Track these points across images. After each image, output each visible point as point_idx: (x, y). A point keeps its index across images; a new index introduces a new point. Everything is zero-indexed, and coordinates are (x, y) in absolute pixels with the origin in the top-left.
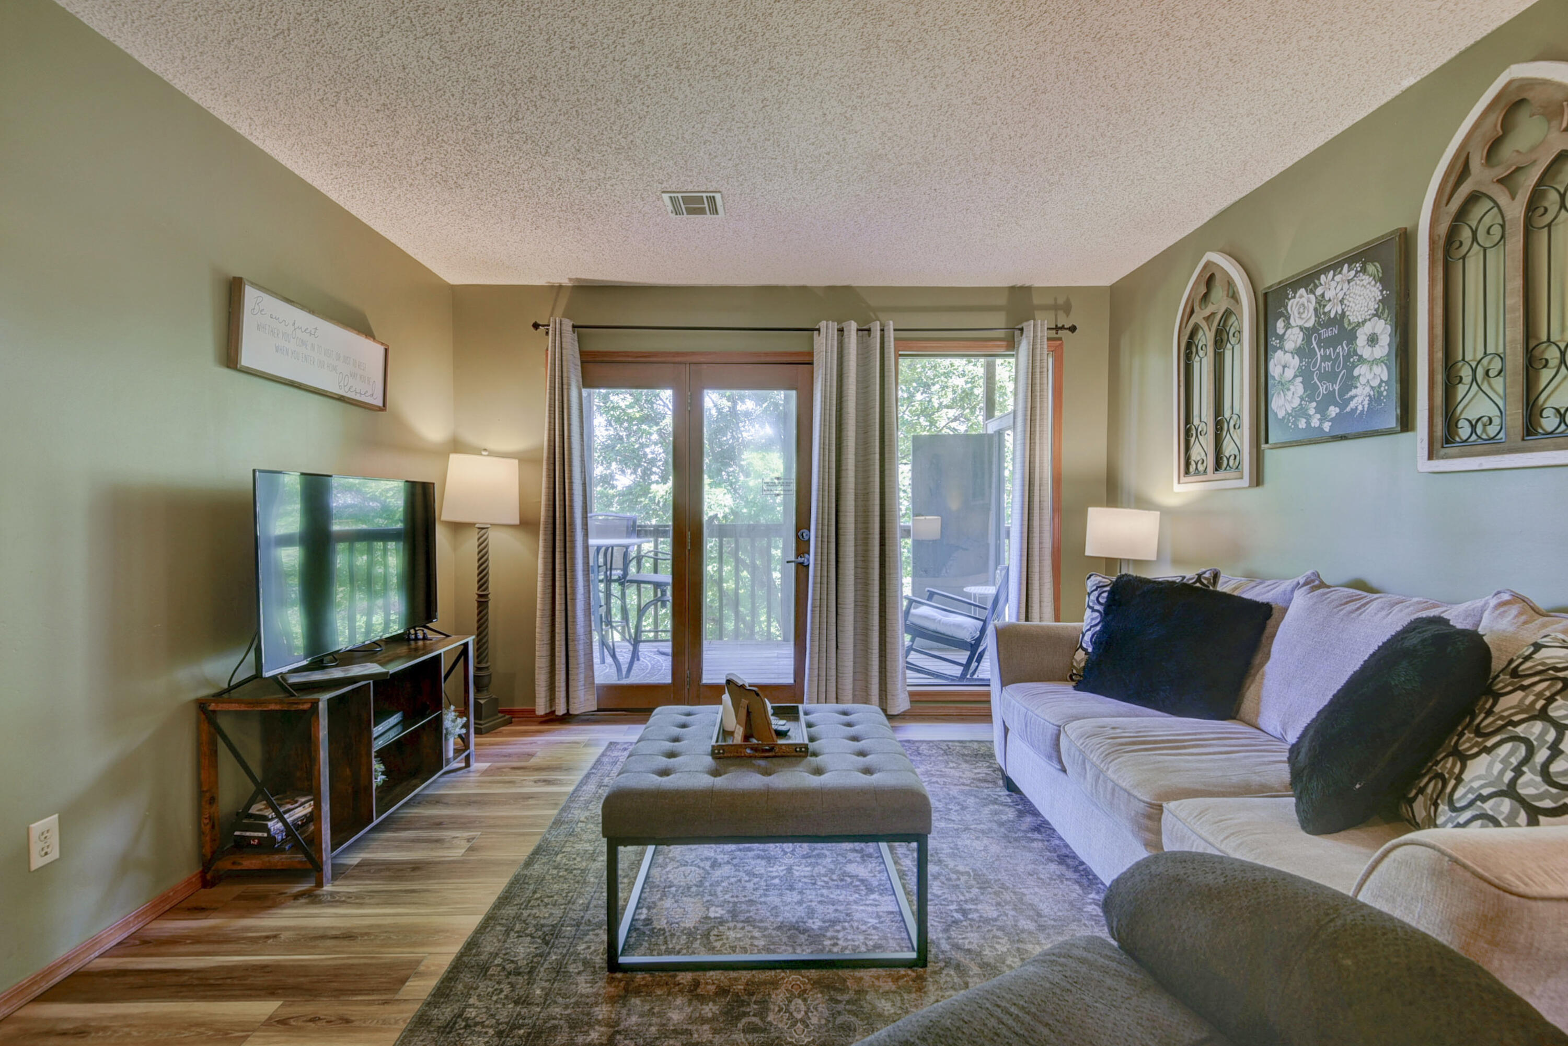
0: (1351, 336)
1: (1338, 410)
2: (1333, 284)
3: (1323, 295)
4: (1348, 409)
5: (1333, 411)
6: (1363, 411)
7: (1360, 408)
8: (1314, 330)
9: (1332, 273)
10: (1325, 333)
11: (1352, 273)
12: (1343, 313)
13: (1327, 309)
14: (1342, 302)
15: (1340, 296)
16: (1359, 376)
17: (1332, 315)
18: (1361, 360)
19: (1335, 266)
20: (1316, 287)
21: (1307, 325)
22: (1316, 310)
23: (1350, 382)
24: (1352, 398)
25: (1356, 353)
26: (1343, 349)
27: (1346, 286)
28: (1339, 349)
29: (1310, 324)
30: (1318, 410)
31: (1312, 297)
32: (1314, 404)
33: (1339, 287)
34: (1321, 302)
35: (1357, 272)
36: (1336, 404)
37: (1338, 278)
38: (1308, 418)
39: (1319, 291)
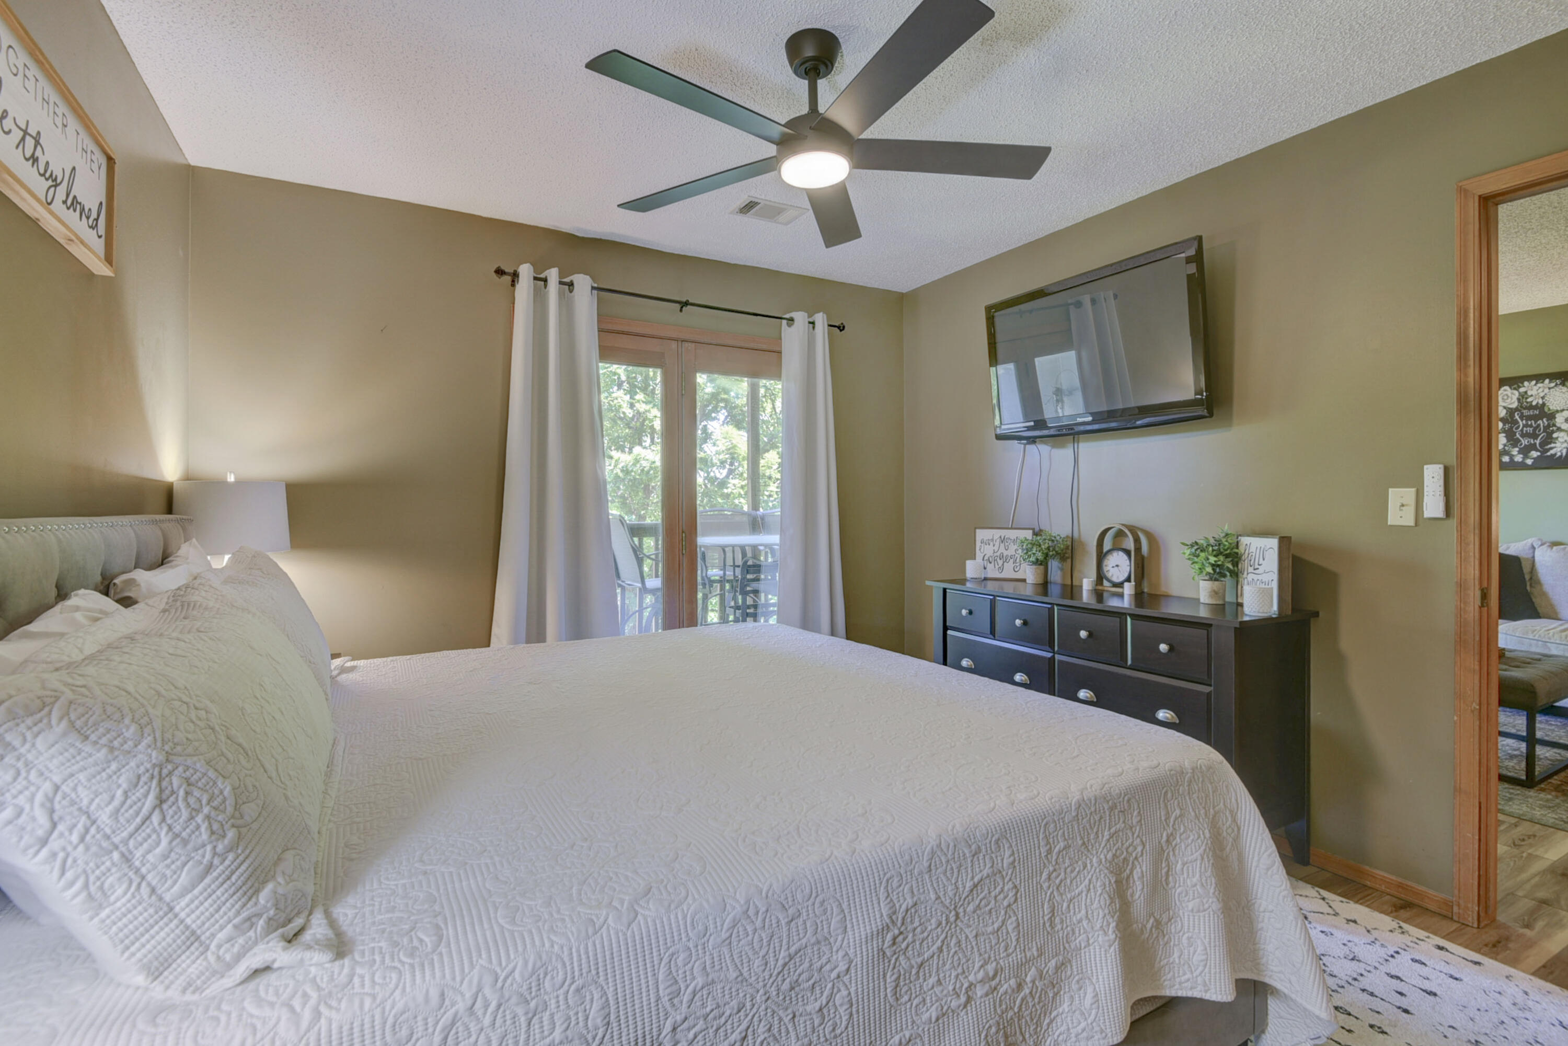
0: (1552, 416)
1: (1539, 454)
2: (1535, 388)
3: (1526, 392)
4: (1549, 454)
5: (1534, 454)
6: (1561, 456)
7: (1559, 454)
8: (1516, 409)
9: (1534, 382)
10: (1526, 412)
11: (1553, 385)
12: (1544, 404)
13: (1529, 400)
14: (1543, 398)
15: (1542, 395)
16: (1557, 438)
17: (1534, 404)
18: (1559, 429)
19: (1539, 378)
20: (1519, 387)
21: (1511, 406)
22: (1519, 400)
23: (1549, 439)
24: (1551, 448)
25: (1554, 425)
26: (1543, 423)
27: (1547, 391)
28: (1540, 422)
29: (1515, 405)
30: (1519, 452)
31: (1516, 393)
32: (1517, 449)
33: (1541, 390)
34: (1524, 396)
35: (1556, 385)
36: (1537, 450)
37: (1539, 385)
38: (1512, 457)
39: (1522, 390)
